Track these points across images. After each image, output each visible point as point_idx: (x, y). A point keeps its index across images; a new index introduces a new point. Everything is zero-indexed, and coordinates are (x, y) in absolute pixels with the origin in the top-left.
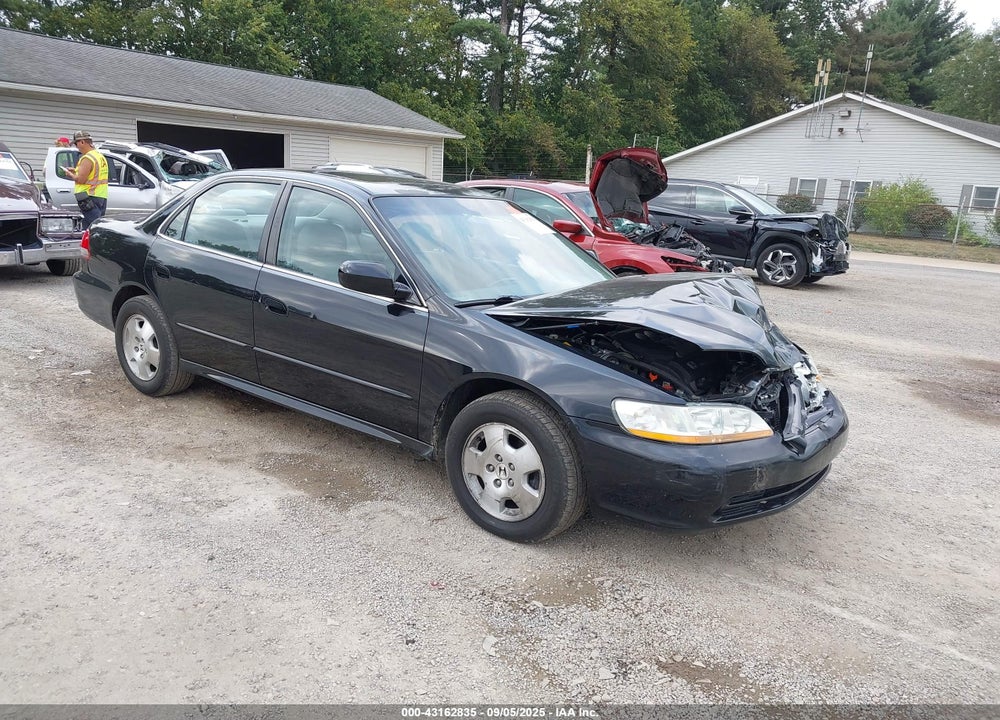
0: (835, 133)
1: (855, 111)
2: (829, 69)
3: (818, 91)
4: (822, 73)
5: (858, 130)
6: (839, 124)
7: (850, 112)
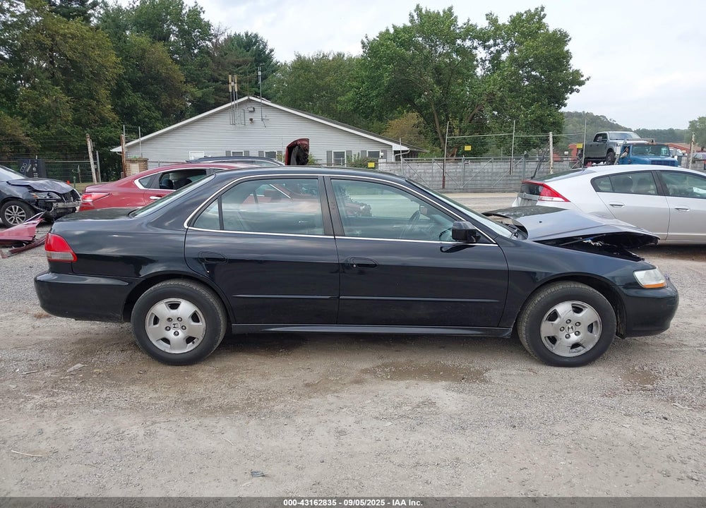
0: (248, 121)
1: (258, 109)
2: (236, 81)
3: (232, 94)
4: (233, 84)
5: (262, 120)
6: (249, 116)
7: (254, 108)
